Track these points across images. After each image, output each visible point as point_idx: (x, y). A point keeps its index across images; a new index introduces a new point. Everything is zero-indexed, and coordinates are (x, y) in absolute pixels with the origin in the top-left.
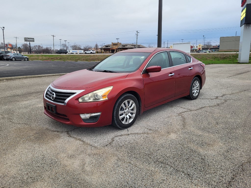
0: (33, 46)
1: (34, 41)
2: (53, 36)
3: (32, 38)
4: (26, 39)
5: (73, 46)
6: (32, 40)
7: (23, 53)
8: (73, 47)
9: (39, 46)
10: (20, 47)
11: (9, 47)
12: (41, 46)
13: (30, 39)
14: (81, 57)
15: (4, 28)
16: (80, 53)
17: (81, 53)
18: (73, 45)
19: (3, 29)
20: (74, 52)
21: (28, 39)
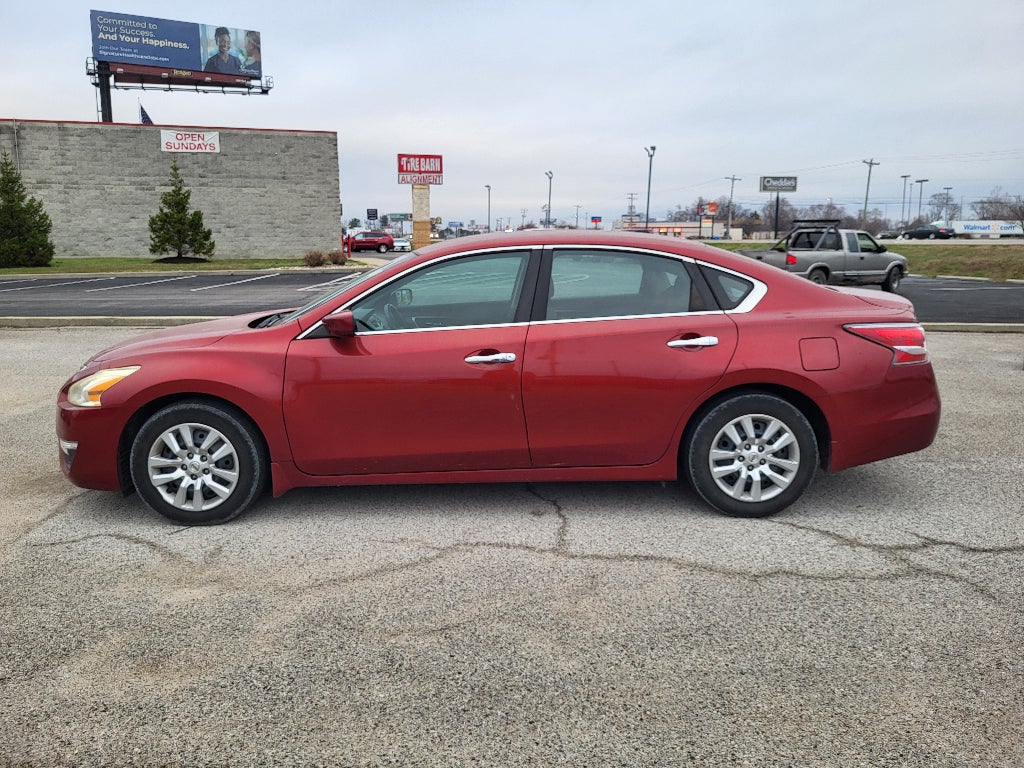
0: (808, 207)
1: (794, 188)
2: (871, 164)
3: (789, 179)
4: (766, 184)
5: (982, 202)
6: (789, 183)
7: (758, 234)
8: (986, 205)
9: (831, 207)
10: (758, 212)
11: (709, 213)
12: (838, 207)
13: (781, 183)
14: (925, 253)
15: (653, 148)
16: (1002, 236)
17: (1008, 236)
18: (985, 200)
19: (651, 152)
20: (974, 231)
21: (775, 183)
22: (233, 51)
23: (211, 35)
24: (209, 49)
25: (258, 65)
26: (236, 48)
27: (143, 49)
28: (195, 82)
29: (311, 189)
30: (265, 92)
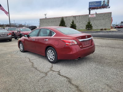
22: (105, 3)
23: (103, 2)
24: (102, 3)
25: (108, 4)
26: (106, 3)
27: (94, 5)
28: (100, 8)
29: (107, 20)
30: (109, 8)
